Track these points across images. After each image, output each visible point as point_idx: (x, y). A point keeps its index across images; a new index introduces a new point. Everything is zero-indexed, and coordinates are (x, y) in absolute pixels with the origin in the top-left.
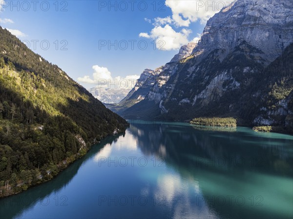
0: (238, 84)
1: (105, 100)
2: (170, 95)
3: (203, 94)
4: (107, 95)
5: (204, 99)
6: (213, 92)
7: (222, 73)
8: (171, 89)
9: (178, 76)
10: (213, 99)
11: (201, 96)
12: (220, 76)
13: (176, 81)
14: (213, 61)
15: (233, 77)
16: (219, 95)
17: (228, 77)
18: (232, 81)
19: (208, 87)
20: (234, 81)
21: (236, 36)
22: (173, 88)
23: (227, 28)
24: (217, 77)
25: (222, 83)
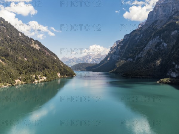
0: (165, 45)
1: (94, 62)
2: (122, 56)
3: (141, 54)
4: (96, 59)
5: (142, 57)
6: (147, 52)
7: (155, 38)
8: (123, 52)
9: (128, 43)
10: (147, 58)
11: (139, 56)
12: (153, 40)
13: (127, 46)
14: (152, 30)
15: (163, 39)
16: (151, 54)
17: (160, 40)
18: (162, 42)
19: (145, 49)
20: (163, 42)
21: (171, 9)
22: (124, 51)
23: (166, 4)
24: (151, 41)
25: (155, 45)
